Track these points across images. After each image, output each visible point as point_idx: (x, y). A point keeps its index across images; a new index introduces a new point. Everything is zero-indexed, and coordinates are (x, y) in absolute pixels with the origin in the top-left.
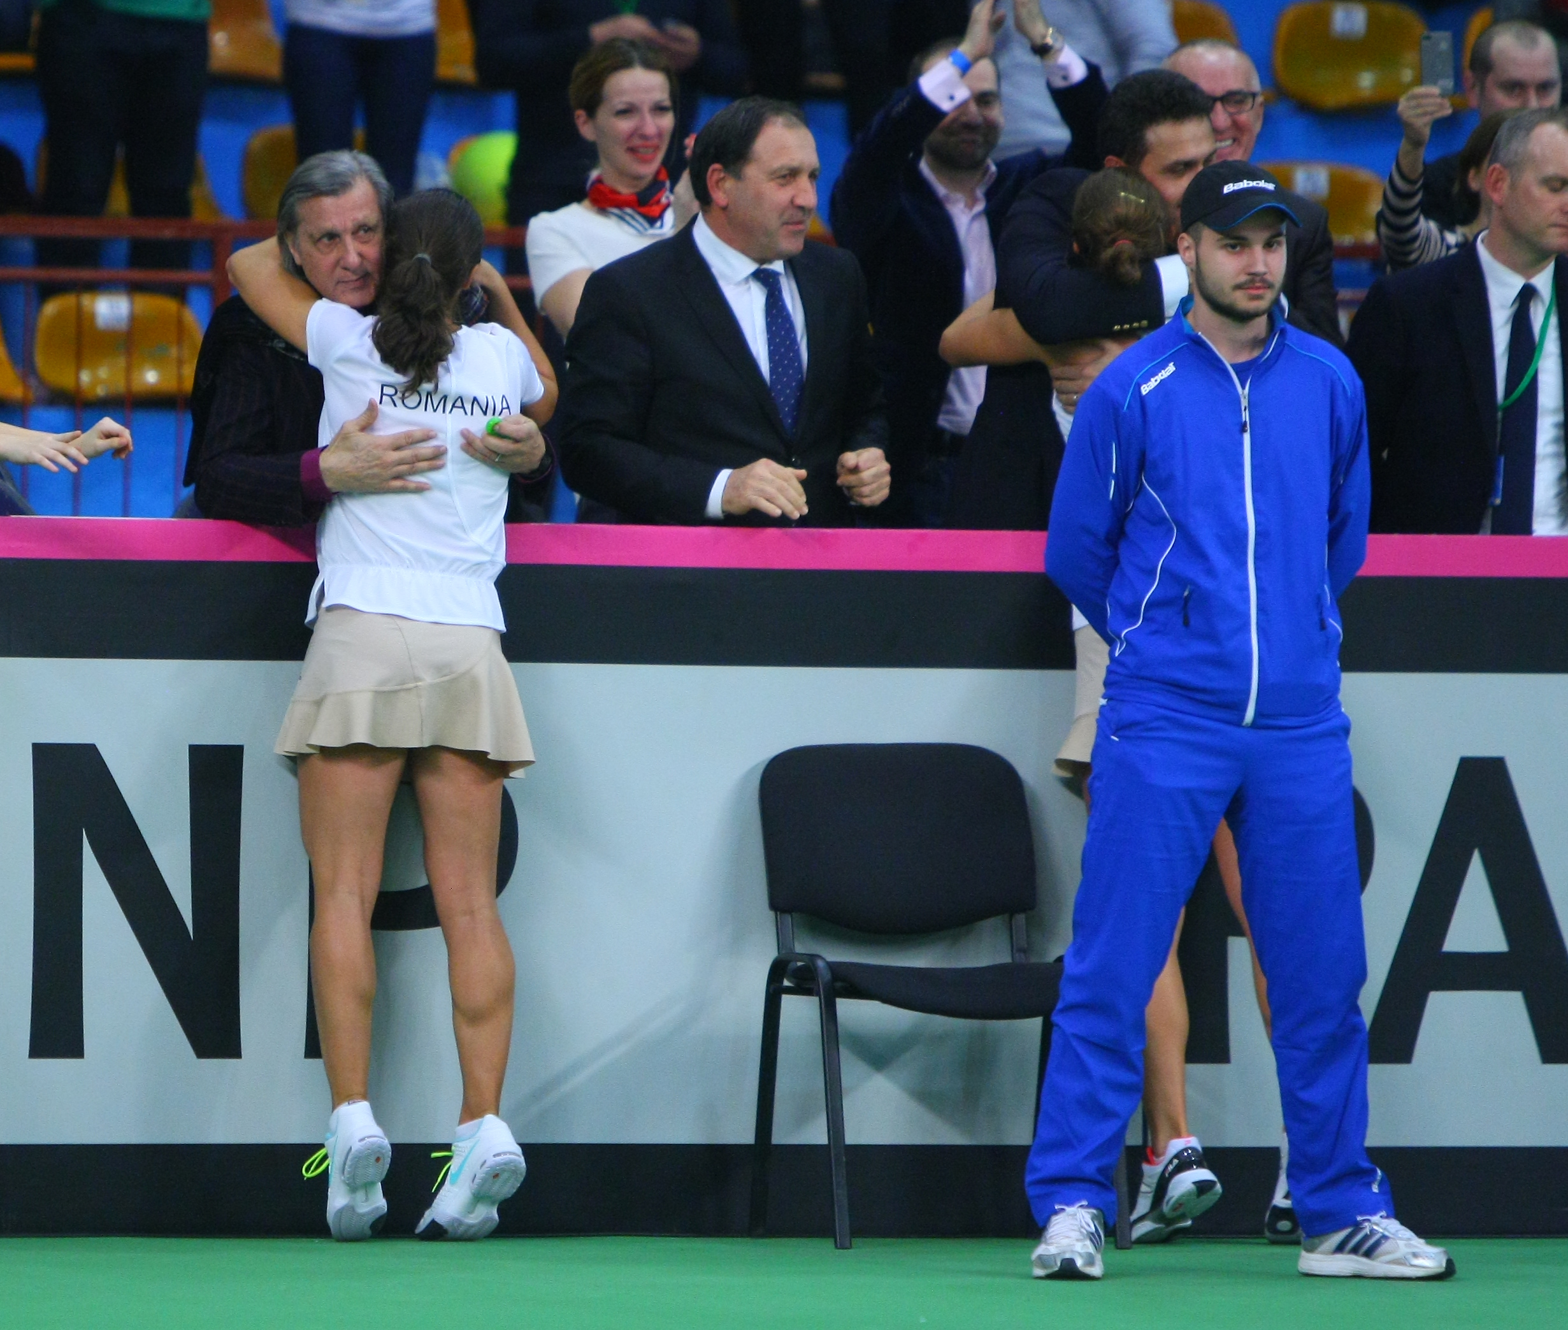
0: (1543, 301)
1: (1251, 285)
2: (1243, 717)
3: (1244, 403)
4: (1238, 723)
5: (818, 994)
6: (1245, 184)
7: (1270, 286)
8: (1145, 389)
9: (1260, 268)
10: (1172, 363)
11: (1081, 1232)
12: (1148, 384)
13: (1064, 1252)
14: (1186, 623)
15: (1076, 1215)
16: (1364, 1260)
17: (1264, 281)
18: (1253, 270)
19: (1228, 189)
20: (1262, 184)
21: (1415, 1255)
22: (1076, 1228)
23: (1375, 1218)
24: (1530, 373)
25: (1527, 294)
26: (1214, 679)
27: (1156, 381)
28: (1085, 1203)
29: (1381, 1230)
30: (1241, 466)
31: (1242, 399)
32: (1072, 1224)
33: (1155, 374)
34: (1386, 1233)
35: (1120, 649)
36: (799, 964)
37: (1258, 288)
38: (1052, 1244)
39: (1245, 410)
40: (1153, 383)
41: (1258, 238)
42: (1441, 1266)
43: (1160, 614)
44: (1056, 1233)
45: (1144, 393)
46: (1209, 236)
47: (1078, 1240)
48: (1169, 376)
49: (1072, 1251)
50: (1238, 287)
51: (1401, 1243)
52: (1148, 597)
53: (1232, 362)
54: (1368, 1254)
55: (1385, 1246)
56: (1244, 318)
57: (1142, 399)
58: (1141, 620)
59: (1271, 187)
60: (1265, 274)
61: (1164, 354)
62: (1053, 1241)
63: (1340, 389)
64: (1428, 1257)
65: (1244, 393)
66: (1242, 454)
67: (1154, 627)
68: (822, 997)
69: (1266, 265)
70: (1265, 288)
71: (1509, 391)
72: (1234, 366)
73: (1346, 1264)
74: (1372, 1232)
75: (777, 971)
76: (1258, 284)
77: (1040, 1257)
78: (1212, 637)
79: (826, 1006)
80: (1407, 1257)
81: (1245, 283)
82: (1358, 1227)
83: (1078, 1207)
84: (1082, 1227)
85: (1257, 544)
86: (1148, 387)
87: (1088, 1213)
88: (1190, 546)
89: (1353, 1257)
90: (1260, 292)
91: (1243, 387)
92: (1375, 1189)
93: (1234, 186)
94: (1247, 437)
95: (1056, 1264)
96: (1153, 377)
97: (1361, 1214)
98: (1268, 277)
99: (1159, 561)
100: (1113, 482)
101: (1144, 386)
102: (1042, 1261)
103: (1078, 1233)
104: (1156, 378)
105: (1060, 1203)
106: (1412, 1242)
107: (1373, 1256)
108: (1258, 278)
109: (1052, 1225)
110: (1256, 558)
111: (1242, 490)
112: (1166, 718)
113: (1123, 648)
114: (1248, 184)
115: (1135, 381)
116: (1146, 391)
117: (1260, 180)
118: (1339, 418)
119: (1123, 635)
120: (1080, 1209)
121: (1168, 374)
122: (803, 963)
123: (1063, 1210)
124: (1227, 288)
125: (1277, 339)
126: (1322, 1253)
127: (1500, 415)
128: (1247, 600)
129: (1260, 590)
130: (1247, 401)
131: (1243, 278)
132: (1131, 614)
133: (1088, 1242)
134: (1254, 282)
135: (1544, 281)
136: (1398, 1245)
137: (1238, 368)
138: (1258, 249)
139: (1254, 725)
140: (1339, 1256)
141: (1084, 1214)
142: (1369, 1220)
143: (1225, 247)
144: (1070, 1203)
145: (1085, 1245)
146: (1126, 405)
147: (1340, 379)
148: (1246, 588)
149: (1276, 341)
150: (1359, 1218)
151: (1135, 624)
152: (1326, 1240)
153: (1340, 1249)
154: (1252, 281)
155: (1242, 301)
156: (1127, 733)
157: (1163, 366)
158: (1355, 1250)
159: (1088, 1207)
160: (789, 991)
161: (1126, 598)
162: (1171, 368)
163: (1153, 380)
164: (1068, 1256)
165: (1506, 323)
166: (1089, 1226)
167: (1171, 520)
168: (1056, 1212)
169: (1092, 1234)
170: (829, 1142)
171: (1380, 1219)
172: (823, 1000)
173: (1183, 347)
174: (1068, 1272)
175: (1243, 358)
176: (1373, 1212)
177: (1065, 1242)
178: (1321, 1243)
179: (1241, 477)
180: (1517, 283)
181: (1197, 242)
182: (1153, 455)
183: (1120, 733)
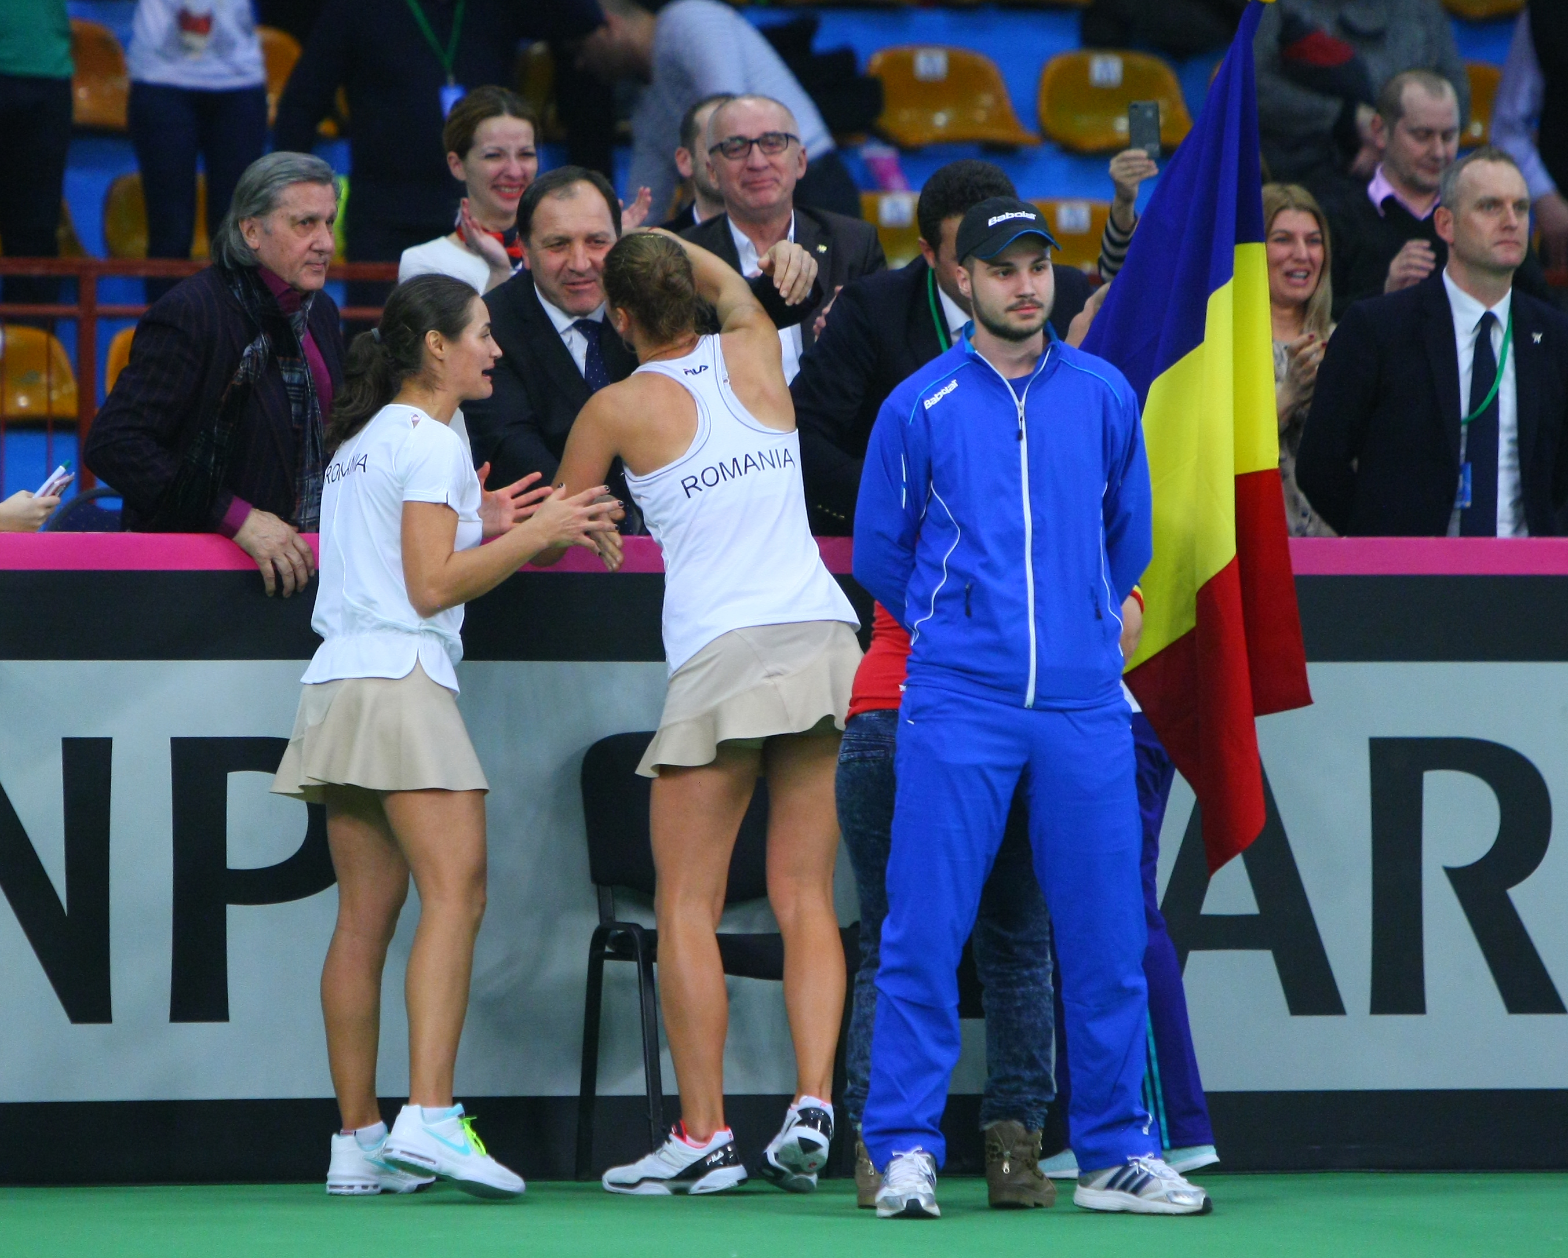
0: (1500, 326)
1: (1021, 306)
2: (1024, 699)
3: (1021, 413)
4: (1020, 705)
5: (636, 959)
6: (1007, 216)
7: (1040, 306)
8: (928, 404)
9: (1028, 290)
10: (955, 380)
11: (920, 1175)
12: (931, 400)
13: (909, 1194)
14: (968, 613)
15: (913, 1160)
16: (1132, 1196)
17: (1032, 301)
18: (1021, 293)
19: (992, 221)
20: (1023, 214)
21: (1176, 1193)
22: (916, 1171)
23: (1144, 1159)
24: (1493, 391)
25: (1488, 321)
26: (994, 663)
27: (939, 396)
28: (920, 1148)
29: (1147, 1170)
30: (1019, 470)
31: (1019, 409)
32: (910, 1168)
33: (937, 391)
34: (1152, 1173)
35: (915, 637)
36: (619, 932)
37: (1028, 308)
38: (894, 1186)
39: (1021, 419)
40: (936, 399)
41: (1024, 264)
42: (1199, 1204)
43: (948, 606)
44: (896, 1177)
45: (927, 407)
46: (980, 266)
47: (919, 1183)
48: (951, 392)
49: (917, 1193)
50: (1011, 309)
51: (1164, 1182)
52: (936, 592)
53: (1008, 379)
54: (1135, 1191)
55: (1152, 1184)
56: (1018, 336)
57: (925, 413)
58: (933, 611)
59: (1032, 216)
60: (1033, 295)
61: (947, 372)
62: (896, 1184)
63: (1111, 400)
64: (1187, 1194)
65: (1020, 405)
66: (1019, 460)
67: (944, 617)
68: (640, 962)
69: (1033, 287)
70: (1034, 308)
71: (1473, 407)
72: (1010, 381)
73: (1115, 1199)
74: (1141, 1171)
75: (599, 939)
76: (1027, 305)
77: (885, 1199)
78: (992, 625)
79: (644, 968)
80: (1169, 1195)
81: (1017, 304)
82: (1126, 1166)
83: (914, 1153)
84: (920, 1170)
85: (1034, 541)
86: (931, 402)
87: (923, 1157)
88: (973, 543)
89: (1122, 1193)
90: (1032, 311)
91: (1020, 400)
92: (1146, 1131)
93: (997, 219)
94: (1024, 444)
95: (902, 1205)
96: (936, 393)
97: (1132, 1154)
98: (1037, 298)
99: (944, 557)
100: (904, 489)
101: (928, 401)
102: (888, 1202)
103: (918, 1176)
104: (939, 393)
105: (897, 1150)
106: (1175, 1181)
107: (1139, 1194)
108: (1026, 300)
109: (891, 1169)
110: (1033, 555)
111: (1019, 492)
112: (952, 700)
113: (918, 636)
114: (1010, 216)
115: (920, 396)
116: (928, 405)
117: (1021, 211)
118: (1113, 427)
119: (916, 625)
120: (916, 1154)
121: (951, 390)
122: (622, 931)
123: (900, 1156)
124: (1000, 311)
125: (1050, 354)
126: (1096, 1188)
127: (1464, 429)
128: (1025, 592)
129: (1036, 583)
130: (1023, 411)
131: (1013, 301)
132: (925, 608)
133: (927, 1184)
134: (1024, 303)
135: (1502, 309)
136: (1161, 1184)
137: (1014, 383)
138: (1024, 272)
139: (1036, 707)
140: (1110, 1192)
141: (920, 1158)
142: (1137, 1161)
143: (995, 274)
144: (906, 1149)
145: (925, 1187)
146: (911, 420)
147: (1111, 391)
148: (1023, 581)
149: (1049, 356)
150: (1129, 1158)
151: (926, 616)
152: (1098, 1177)
153: (1111, 1185)
154: (1022, 302)
155: (1015, 322)
156: (923, 717)
157: (945, 383)
158: (1124, 1187)
159: (923, 1151)
160: (611, 956)
161: (919, 592)
162: (954, 385)
163: (936, 395)
164: (912, 1197)
165: (1470, 345)
166: (926, 1169)
167: (955, 523)
168: (893, 1158)
169: (928, 1176)
170: (648, 1092)
171: (1148, 1159)
172: (641, 964)
173: (964, 366)
174: (913, 1212)
175: (1021, 373)
176: (1142, 1153)
177: (907, 1184)
178: (1094, 1179)
179: (1019, 481)
180: (1479, 310)
181: (971, 272)
182: (938, 463)
183: (915, 717)
